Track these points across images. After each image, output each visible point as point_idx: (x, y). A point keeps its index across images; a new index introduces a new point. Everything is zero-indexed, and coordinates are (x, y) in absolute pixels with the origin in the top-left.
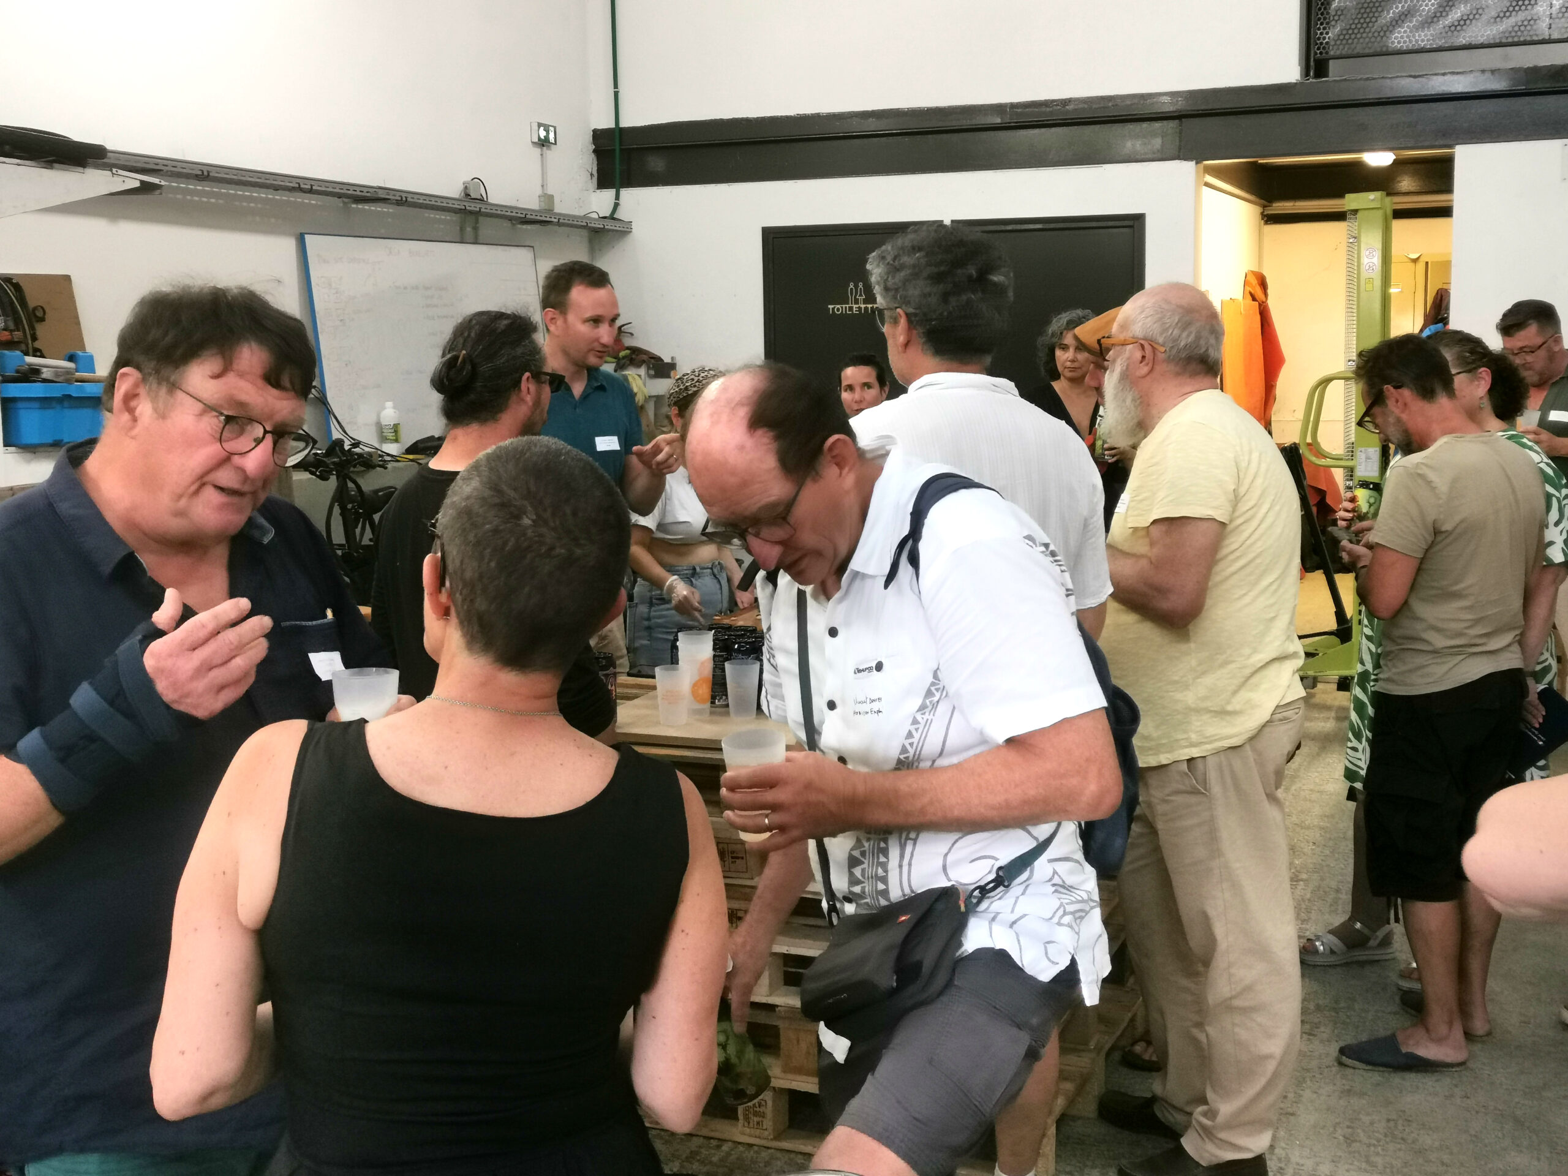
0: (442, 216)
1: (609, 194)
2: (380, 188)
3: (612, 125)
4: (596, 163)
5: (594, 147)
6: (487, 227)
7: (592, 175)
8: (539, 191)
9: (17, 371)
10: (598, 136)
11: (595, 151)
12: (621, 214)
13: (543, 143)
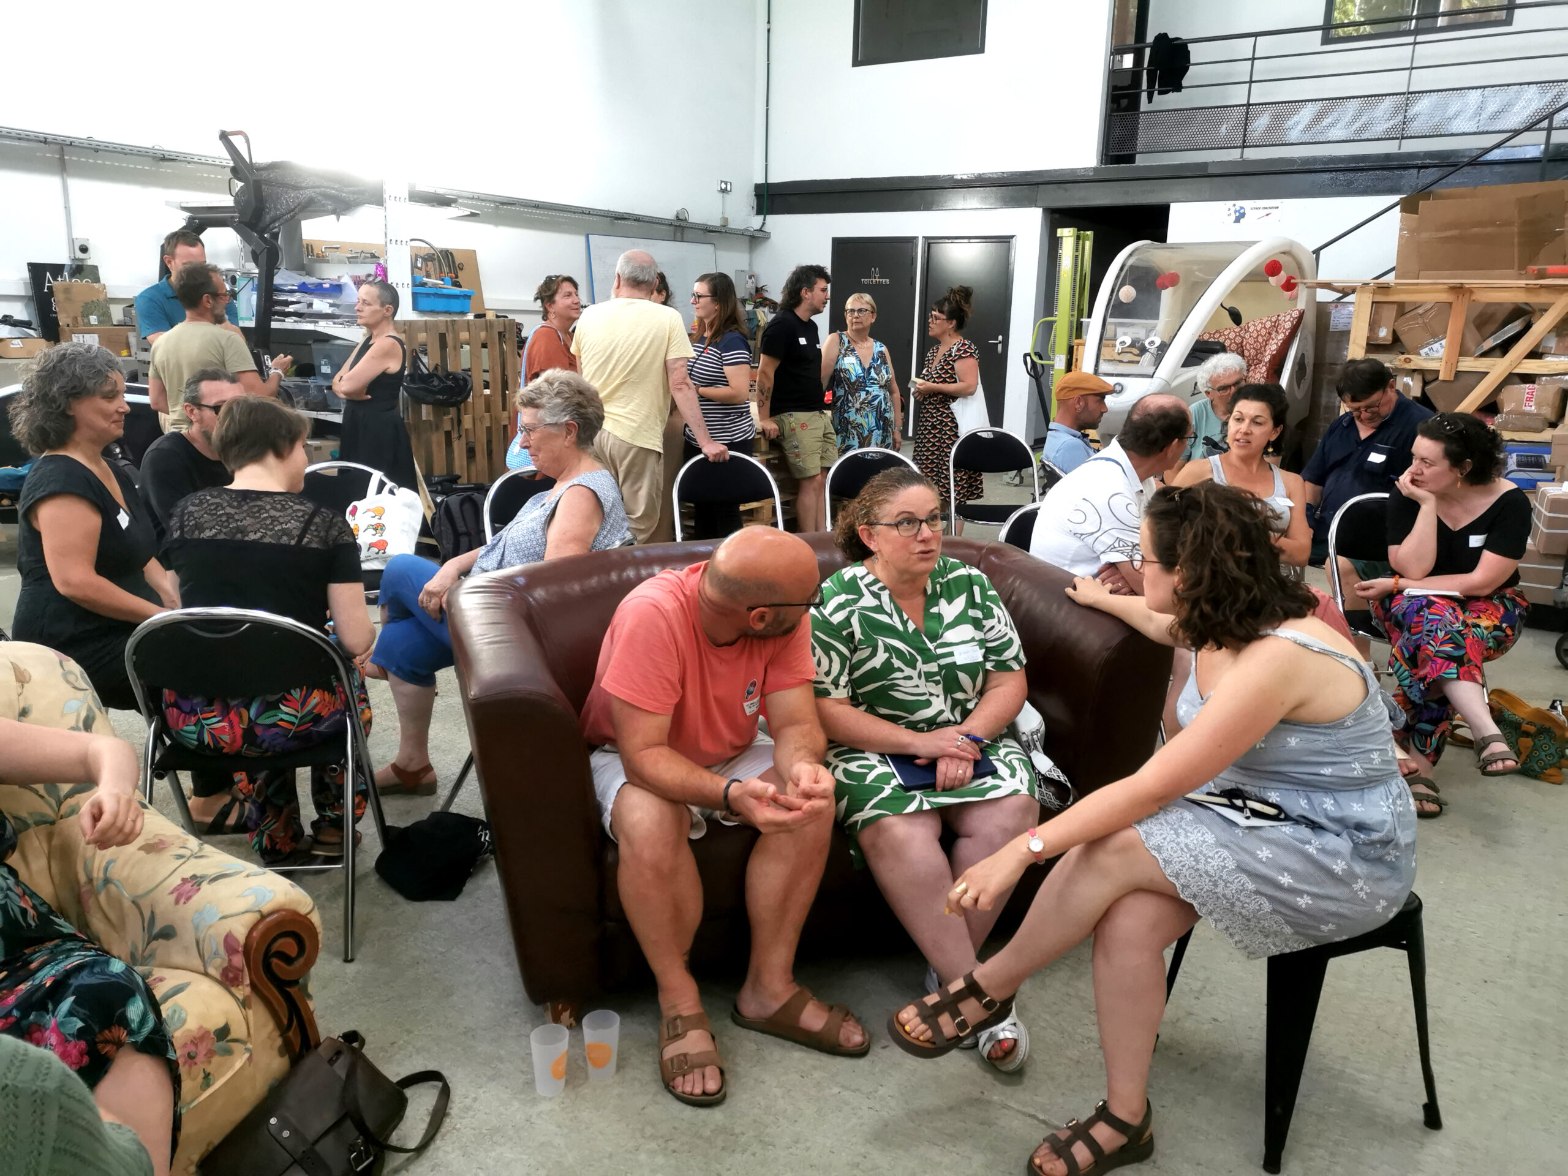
0: (664, 227)
1: (761, 217)
2: (626, 213)
3: (763, 182)
4: (755, 201)
5: (755, 193)
6: (688, 234)
7: (752, 207)
8: (721, 216)
10: (758, 187)
11: (755, 195)
12: (766, 229)
13: (724, 191)
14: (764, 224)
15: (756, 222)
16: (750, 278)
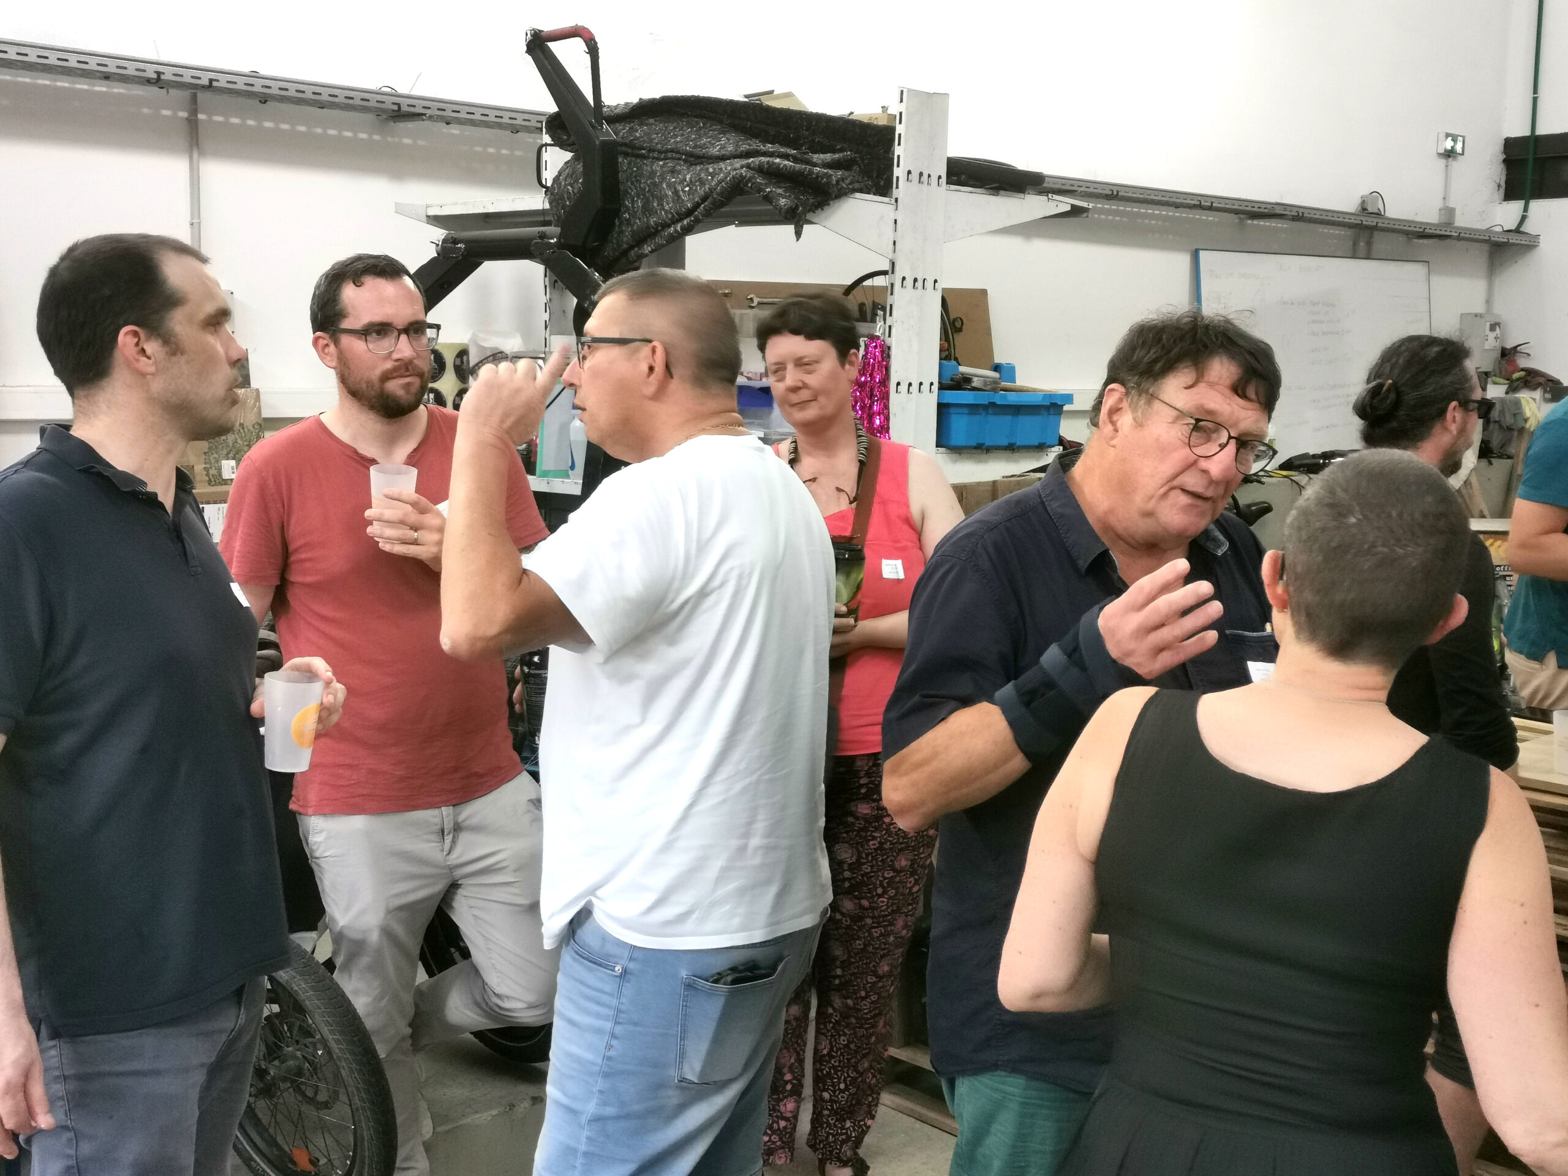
0: (1337, 231)
1: (1516, 206)
2: (1278, 204)
3: (1526, 132)
4: (1504, 173)
5: (1505, 157)
6: (1381, 242)
7: (1499, 186)
8: (1439, 204)
9: (952, 380)
10: (1510, 145)
11: (1505, 161)
12: (1529, 227)
13: (1449, 154)
14: (1523, 218)
15: (1506, 215)
16: (1493, 328)
